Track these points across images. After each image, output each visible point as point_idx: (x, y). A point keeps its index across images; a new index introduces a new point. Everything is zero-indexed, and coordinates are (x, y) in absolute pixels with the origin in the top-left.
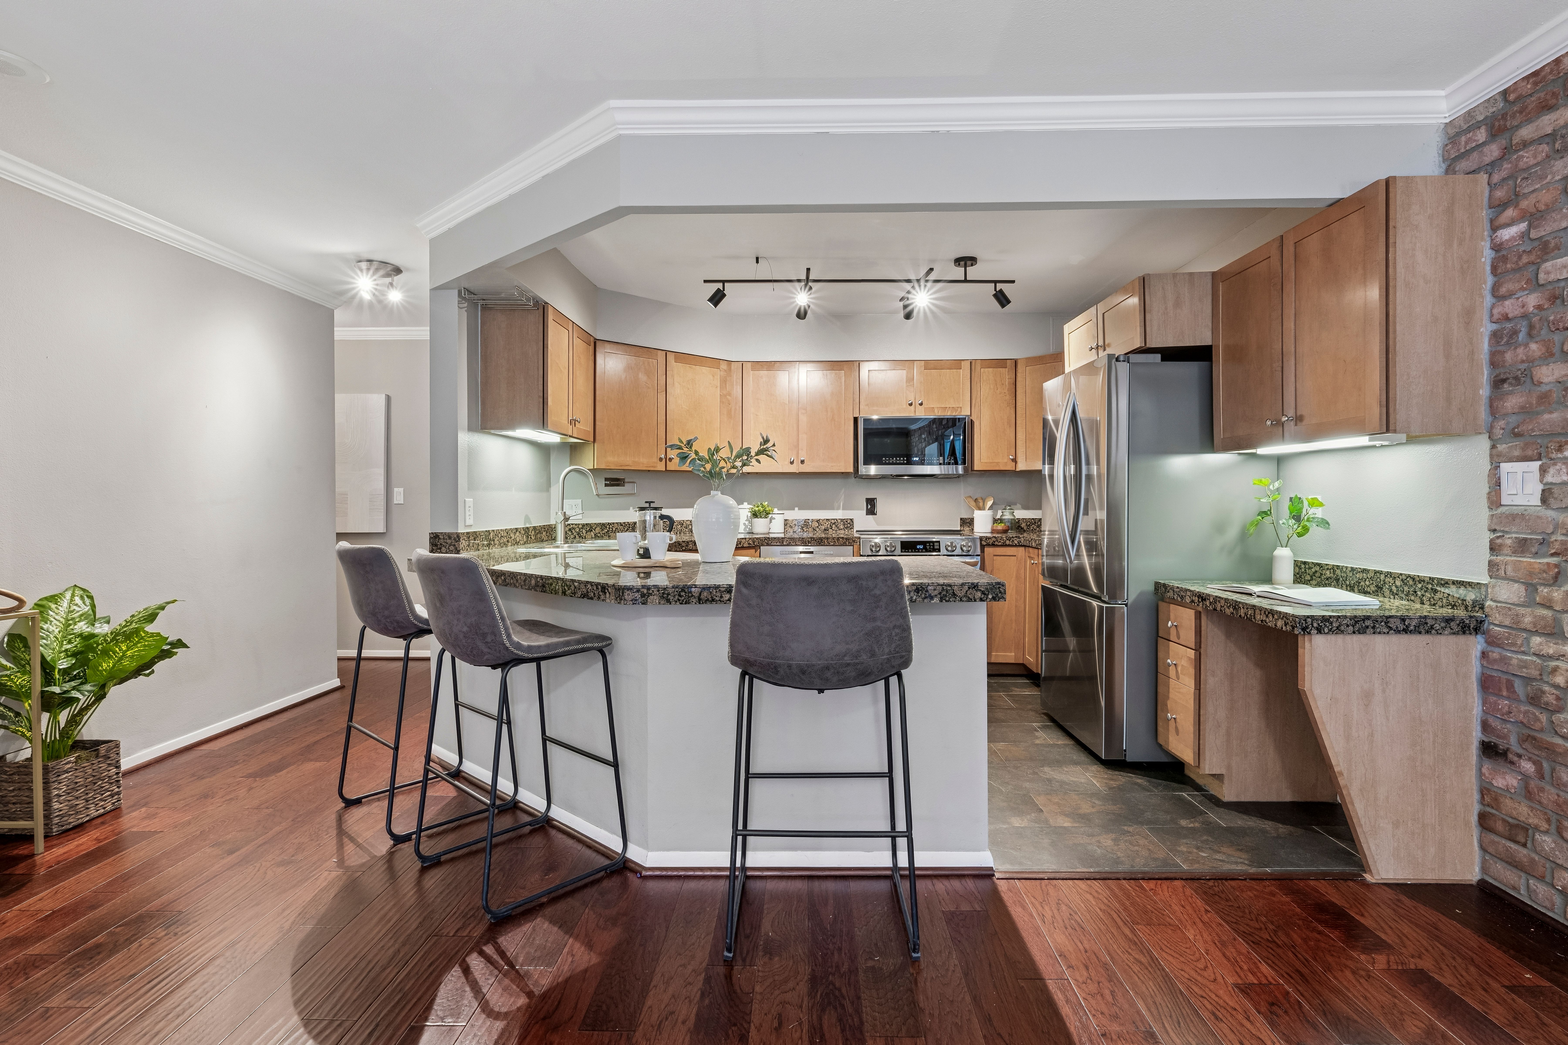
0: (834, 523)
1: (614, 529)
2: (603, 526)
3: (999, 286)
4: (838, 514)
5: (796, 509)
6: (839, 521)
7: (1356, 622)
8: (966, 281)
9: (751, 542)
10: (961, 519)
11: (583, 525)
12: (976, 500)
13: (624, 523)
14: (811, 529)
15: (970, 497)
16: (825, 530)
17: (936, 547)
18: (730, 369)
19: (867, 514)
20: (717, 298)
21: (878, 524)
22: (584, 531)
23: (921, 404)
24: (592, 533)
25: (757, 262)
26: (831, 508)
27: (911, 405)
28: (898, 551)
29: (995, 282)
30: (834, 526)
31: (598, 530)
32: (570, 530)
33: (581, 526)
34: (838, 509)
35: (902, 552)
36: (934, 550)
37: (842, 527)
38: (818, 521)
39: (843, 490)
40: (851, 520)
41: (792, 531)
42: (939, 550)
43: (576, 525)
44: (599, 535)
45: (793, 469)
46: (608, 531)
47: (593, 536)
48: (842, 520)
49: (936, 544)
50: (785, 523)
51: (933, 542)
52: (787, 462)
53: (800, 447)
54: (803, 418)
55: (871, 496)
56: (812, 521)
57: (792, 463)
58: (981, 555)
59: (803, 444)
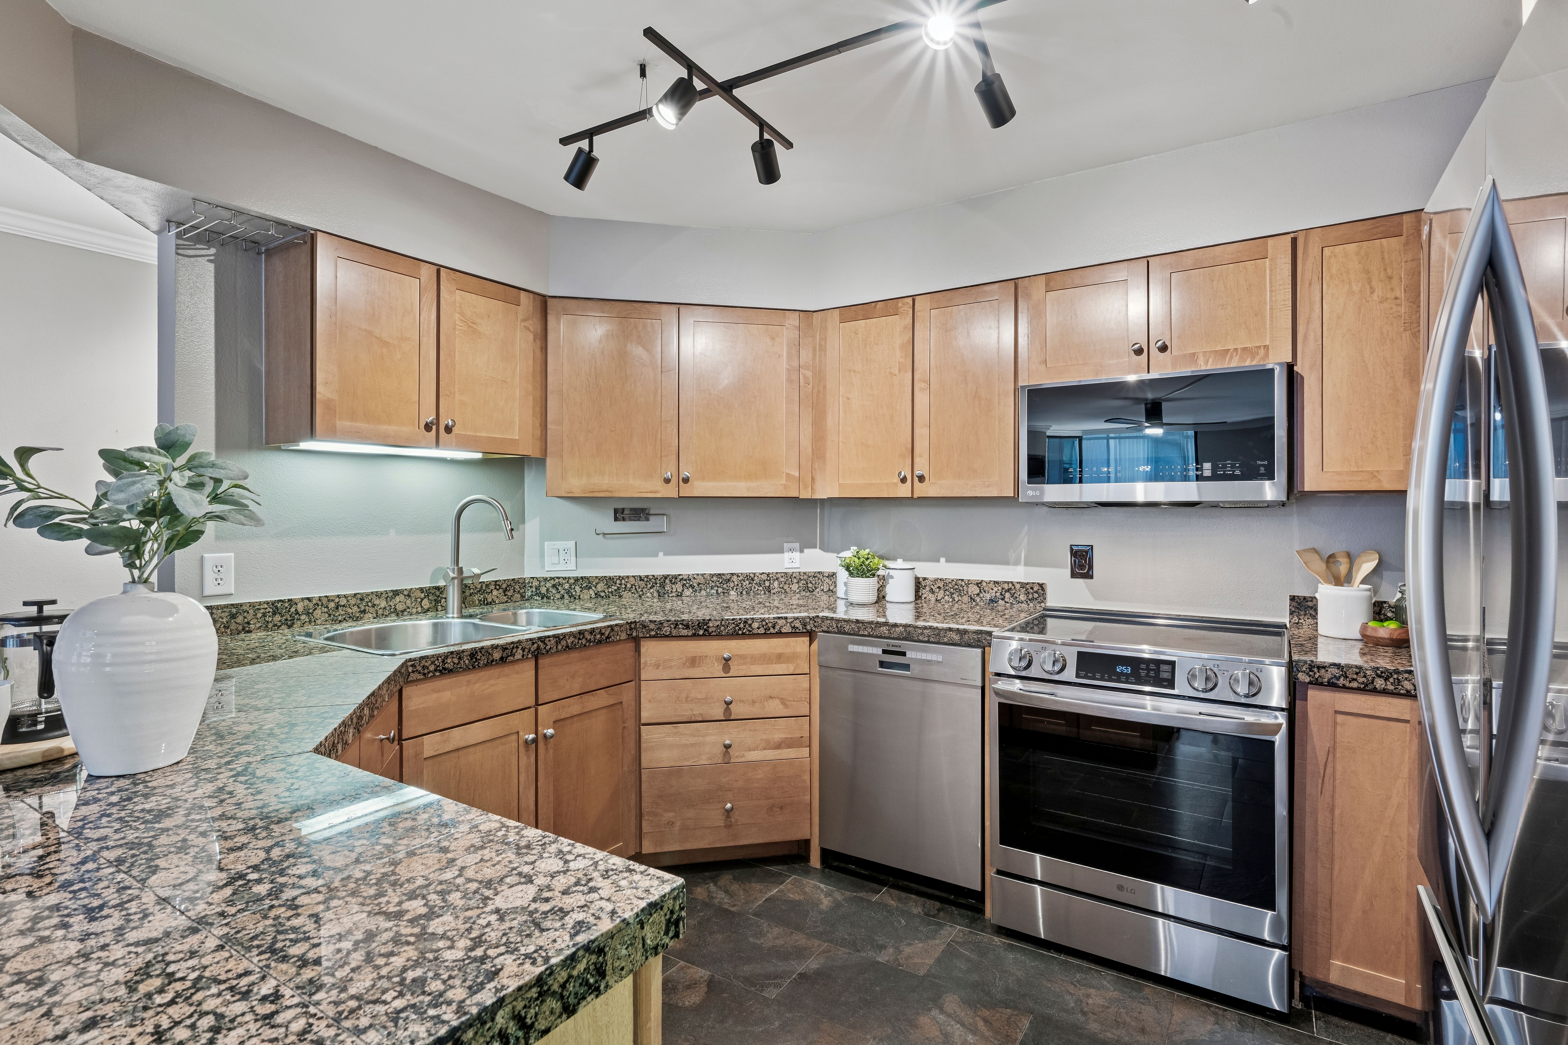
0: (1009, 590)
1: (629, 586)
2: (609, 581)
4: (1017, 574)
5: (943, 560)
6: (1018, 586)
9: (797, 624)
10: (1293, 598)
11: (577, 580)
12: (1330, 560)
13: (647, 577)
14: (966, 599)
15: (1315, 550)
16: (992, 601)
17: (1165, 675)
18: (808, 325)
19: (1074, 575)
20: (582, 171)
21: (1096, 597)
22: (578, 588)
23: (1164, 349)
24: (591, 592)
26: (1006, 563)
27: (1139, 352)
28: (1070, 674)
30: (1007, 595)
31: (601, 586)
32: (554, 586)
33: (572, 581)
34: (1017, 563)
35: (1078, 676)
36: (1158, 682)
37: (1022, 598)
38: (979, 584)
39: (1026, 528)
40: (1041, 585)
41: (933, 599)
42: (1171, 684)
43: (564, 578)
44: (603, 594)
45: (904, 491)
46: (619, 588)
47: (593, 595)
48: (1023, 585)
49: (1164, 667)
50: (918, 584)
51: (1159, 663)
52: (897, 480)
53: (916, 452)
54: (922, 399)
55: (1081, 540)
56: (969, 583)
57: (904, 480)
58: (1291, 712)
59: (921, 446)
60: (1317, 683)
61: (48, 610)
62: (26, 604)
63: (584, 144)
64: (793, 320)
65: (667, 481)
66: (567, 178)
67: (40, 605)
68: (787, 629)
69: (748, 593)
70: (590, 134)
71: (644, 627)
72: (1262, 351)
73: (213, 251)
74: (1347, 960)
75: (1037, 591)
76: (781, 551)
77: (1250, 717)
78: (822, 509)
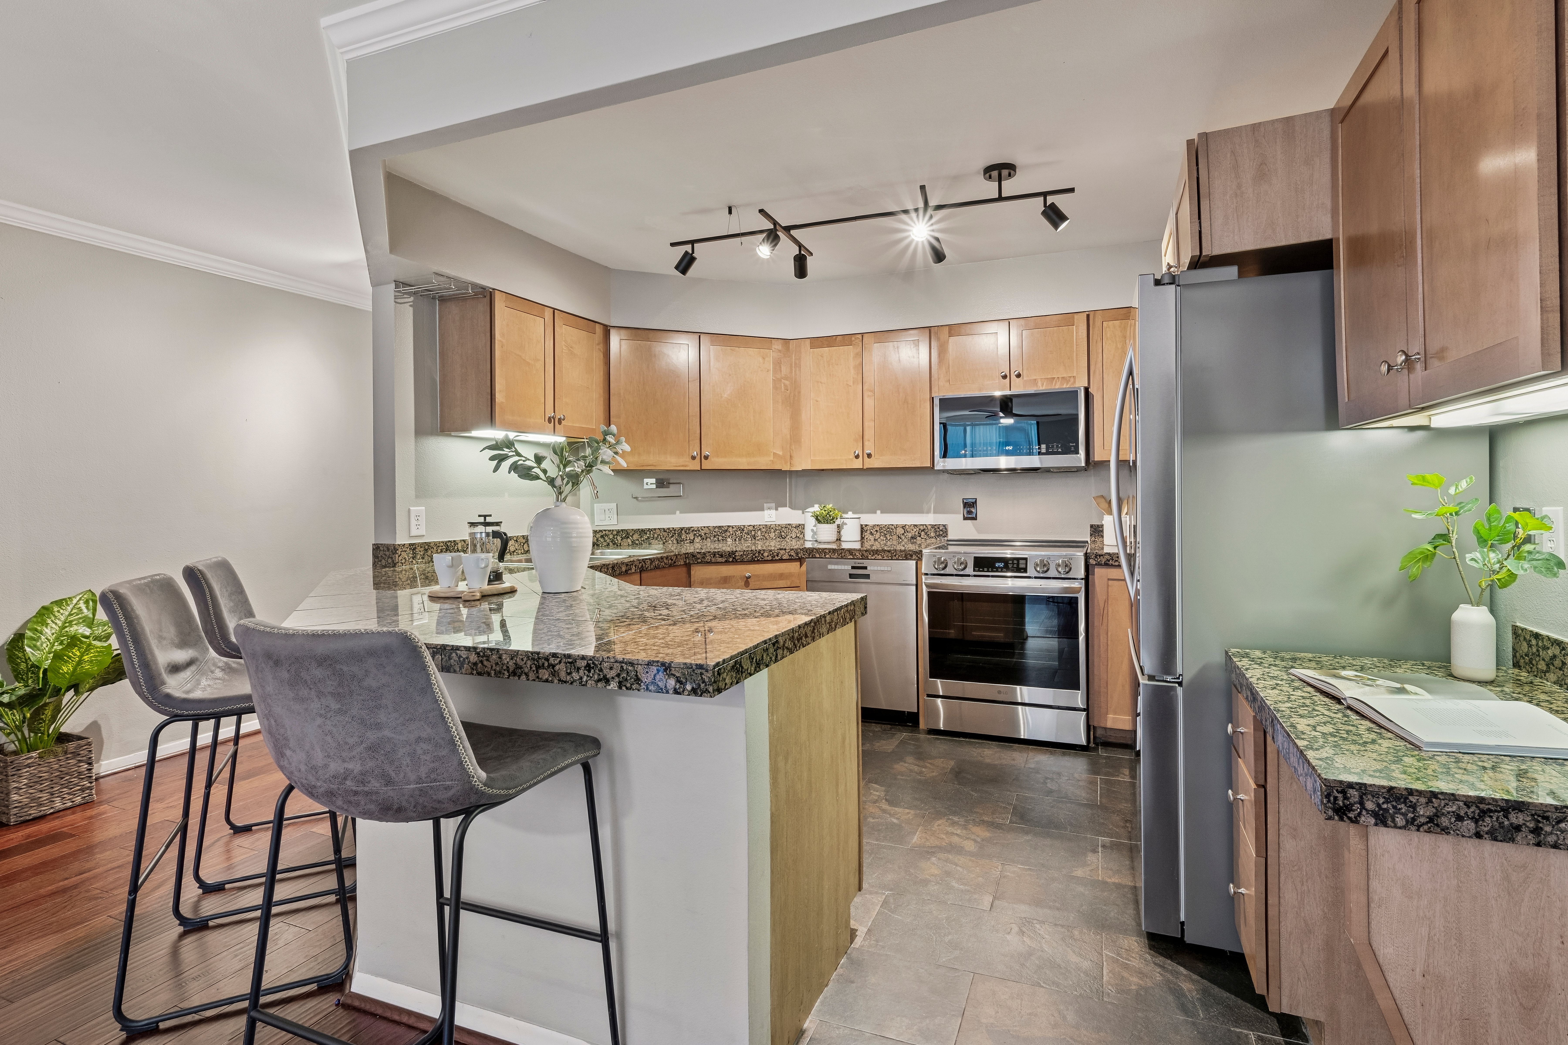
0: (923, 530)
1: (656, 536)
2: (642, 532)
3: (1050, 199)
4: (928, 519)
5: (879, 512)
6: (929, 527)
7: (1484, 813)
8: (1000, 199)
9: (793, 553)
10: (1092, 526)
11: (618, 532)
13: (669, 529)
14: (895, 537)
15: (1102, 497)
16: (912, 538)
17: (1022, 566)
18: (788, 349)
19: (965, 519)
20: (685, 264)
21: (979, 531)
22: (619, 538)
23: (1019, 376)
24: (629, 540)
25: (730, 212)
26: (921, 511)
27: (1005, 377)
28: (970, 570)
29: (1045, 194)
30: (923, 533)
31: (636, 537)
32: (602, 536)
33: (615, 533)
34: (928, 512)
35: (974, 570)
36: (1019, 570)
37: (933, 534)
38: (904, 527)
39: (934, 489)
40: (944, 526)
41: (872, 539)
42: (1025, 570)
43: (609, 531)
44: (637, 542)
45: (857, 464)
46: (648, 538)
47: (630, 543)
48: (933, 526)
49: (1021, 562)
50: (863, 529)
51: (1018, 559)
52: (852, 456)
53: (866, 437)
54: (869, 402)
55: (970, 496)
56: (896, 527)
57: (857, 457)
58: (1087, 579)
59: (869, 434)
60: (1099, 564)
61: (488, 520)
62: (480, 516)
63: (688, 248)
64: (777, 346)
65: (694, 458)
66: (677, 268)
67: (485, 516)
68: (786, 557)
69: (740, 540)
70: (692, 242)
71: (694, 556)
72: (1072, 380)
73: (412, 299)
74: (1115, 713)
75: (941, 531)
76: (762, 509)
77: (1066, 584)
78: (790, 478)
